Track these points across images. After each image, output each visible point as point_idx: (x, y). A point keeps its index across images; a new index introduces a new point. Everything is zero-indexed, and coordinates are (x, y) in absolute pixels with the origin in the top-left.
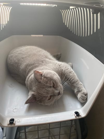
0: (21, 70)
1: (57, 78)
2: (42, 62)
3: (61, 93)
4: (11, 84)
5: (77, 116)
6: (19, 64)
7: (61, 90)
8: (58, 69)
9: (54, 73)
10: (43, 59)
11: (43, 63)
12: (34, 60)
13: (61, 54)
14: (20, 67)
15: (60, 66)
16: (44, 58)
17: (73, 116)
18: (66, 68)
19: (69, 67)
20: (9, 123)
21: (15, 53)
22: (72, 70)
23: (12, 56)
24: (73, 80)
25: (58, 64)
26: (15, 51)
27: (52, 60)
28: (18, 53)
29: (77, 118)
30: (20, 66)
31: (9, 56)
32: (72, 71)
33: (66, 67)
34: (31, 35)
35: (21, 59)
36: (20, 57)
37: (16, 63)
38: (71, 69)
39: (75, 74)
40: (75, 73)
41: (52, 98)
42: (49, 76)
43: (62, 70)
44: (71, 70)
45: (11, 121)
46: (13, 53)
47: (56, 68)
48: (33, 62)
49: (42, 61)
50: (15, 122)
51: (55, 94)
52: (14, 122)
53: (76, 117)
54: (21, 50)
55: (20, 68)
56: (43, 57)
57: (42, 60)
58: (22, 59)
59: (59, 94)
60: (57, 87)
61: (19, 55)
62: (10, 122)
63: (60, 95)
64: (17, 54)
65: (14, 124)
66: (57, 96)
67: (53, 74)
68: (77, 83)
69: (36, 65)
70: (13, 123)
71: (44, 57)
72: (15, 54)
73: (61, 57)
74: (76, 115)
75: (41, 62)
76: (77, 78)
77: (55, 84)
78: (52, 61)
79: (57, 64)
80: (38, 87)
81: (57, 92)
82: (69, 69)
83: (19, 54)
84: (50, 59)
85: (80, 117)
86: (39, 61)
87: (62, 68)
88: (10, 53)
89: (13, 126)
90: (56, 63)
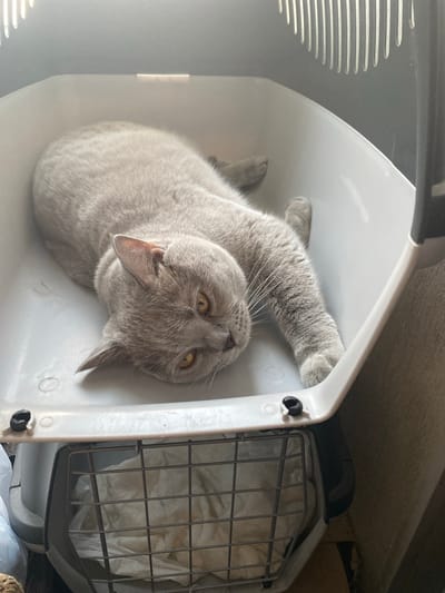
0: (79, 224)
1: (225, 275)
2: (174, 197)
3: (237, 341)
4: (42, 284)
5: (289, 413)
6: (75, 201)
7: (238, 326)
8: (238, 243)
9: (214, 250)
10: (179, 186)
11: (177, 201)
12: (141, 187)
13: (266, 163)
14: (76, 214)
15: (250, 224)
16: (187, 181)
17: (273, 414)
18: (278, 241)
19: (289, 238)
20: (9, 426)
21: (67, 152)
22: (301, 252)
23: (52, 166)
24: (295, 296)
25: (246, 219)
26: (68, 146)
27: (219, 194)
28: (78, 152)
29: (292, 421)
30: (78, 206)
31: (44, 162)
32: (299, 258)
33: (277, 236)
34: (136, 73)
35: (87, 178)
36: (84, 169)
37: (65, 194)
38: (301, 248)
39: (313, 275)
40: (312, 270)
41: (200, 358)
42: (189, 263)
43: (259, 246)
44: (297, 252)
45: (15, 421)
46: (59, 155)
47: (231, 236)
48: (134, 194)
49: (175, 192)
50: (33, 425)
51: (214, 345)
52: (29, 426)
53: (286, 418)
54: (95, 143)
55: (78, 219)
56: (179, 178)
57: (172, 187)
58: (91, 180)
59: (230, 343)
60: (222, 317)
61: (81, 161)
62: (11, 423)
63: (233, 351)
64: (72, 159)
65: (30, 433)
66: (220, 353)
67: (211, 257)
68: (310, 313)
69: (146, 207)
70: (25, 428)
71: (186, 176)
72: (68, 156)
73: (264, 175)
74: (286, 411)
75: (169, 197)
76: (315, 292)
77: (214, 305)
78: (222, 200)
79: (242, 215)
80: (137, 311)
81: (220, 335)
82: (291, 247)
83: (81, 157)
84: (211, 189)
85: (304, 421)
86: (160, 191)
87: (260, 239)
88: (48, 153)
89: (24, 437)
90: (238, 212)
